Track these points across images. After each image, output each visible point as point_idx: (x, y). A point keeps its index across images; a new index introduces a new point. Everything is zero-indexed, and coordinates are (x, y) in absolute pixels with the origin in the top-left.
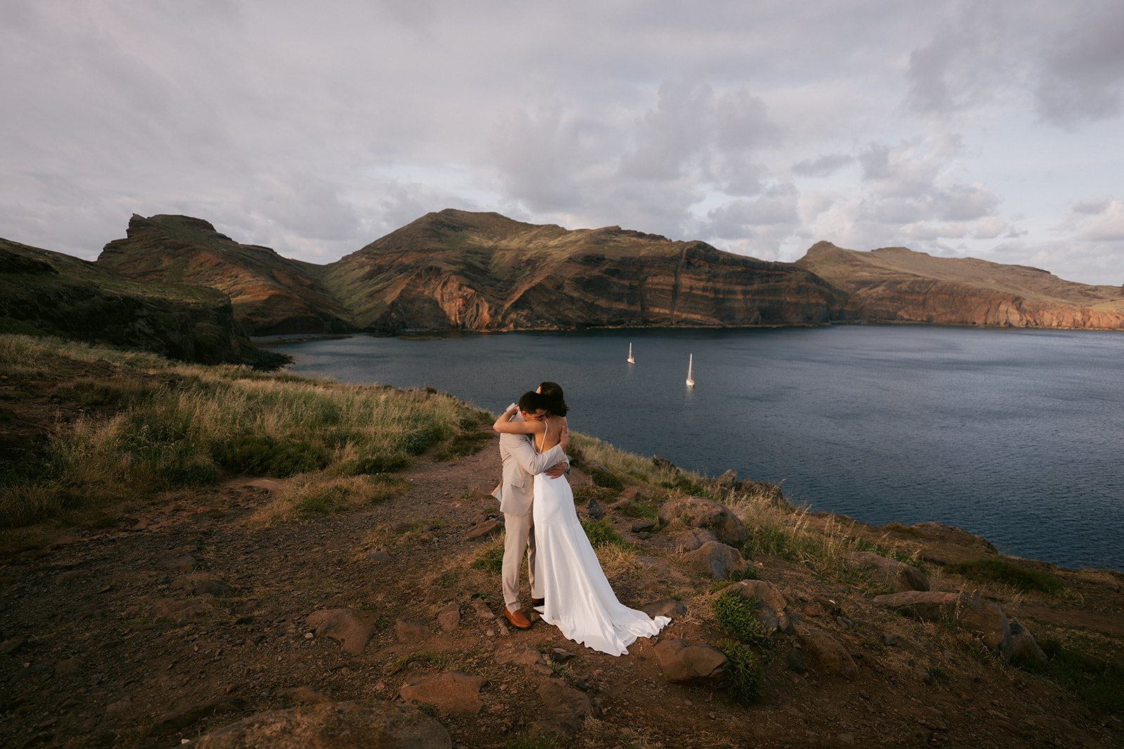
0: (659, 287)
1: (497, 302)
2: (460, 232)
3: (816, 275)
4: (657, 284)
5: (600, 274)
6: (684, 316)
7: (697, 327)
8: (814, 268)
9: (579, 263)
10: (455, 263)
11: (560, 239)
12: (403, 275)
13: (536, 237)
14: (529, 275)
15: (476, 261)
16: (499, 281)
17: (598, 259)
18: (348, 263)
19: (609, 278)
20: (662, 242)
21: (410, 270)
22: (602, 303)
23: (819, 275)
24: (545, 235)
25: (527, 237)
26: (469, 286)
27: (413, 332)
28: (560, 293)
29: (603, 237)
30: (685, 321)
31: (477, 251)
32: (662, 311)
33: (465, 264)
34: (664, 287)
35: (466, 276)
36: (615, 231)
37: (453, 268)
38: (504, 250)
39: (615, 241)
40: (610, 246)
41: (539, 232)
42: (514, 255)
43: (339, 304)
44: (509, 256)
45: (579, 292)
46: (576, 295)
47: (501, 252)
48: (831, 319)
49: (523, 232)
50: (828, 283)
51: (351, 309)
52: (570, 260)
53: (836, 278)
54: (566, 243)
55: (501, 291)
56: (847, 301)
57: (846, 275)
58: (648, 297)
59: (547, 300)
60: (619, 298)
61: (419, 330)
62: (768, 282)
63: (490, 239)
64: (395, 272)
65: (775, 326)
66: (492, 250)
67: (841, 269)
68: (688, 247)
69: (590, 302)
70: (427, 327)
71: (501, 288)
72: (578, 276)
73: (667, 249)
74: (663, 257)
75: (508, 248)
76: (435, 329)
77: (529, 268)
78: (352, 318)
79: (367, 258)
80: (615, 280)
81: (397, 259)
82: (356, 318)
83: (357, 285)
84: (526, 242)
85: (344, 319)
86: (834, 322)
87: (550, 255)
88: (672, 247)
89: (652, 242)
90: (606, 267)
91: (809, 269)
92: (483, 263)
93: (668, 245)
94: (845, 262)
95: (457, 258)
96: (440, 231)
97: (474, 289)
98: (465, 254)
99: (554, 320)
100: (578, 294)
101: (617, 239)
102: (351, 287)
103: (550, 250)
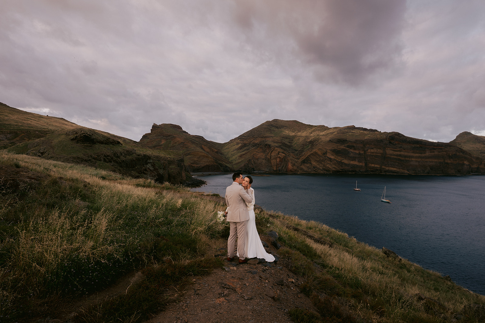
0: (375, 154)
1: (295, 160)
2: (280, 129)
3: (462, 149)
4: (373, 153)
5: (344, 148)
6: (387, 168)
7: (395, 174)
8: (460, 146)
9: (334, 143)
10: (277, 143)
11: (325, 131)
12: (254, 148)
13: (314, 131)
14: (310, 148)
15: (286, 141)
16: (296, 150)
17: (344, 140)
18: (232, 142)
19: (349, 150)
20: (376, 133)
21: (258, 146)
22: (346, 161)
23: (463, 149)
24: (318, 130)
25: (310, 131)
26: (283, 153)
27: (257, 173)
28: (325, 156)
29: (346, 131)
30: (388, 171)
31: (287, 137)
32: (376, 166)
33: (282, 143)
34: (377, 154)
35: (282, 148)
36: (352, 128)
37: (276, 144)
38: (299, 137)
39: (352, 132)
40: (350, 135)
41: (315, 129)
42: (304, 139)
43: (227, 160)
44: (301, 140)
45: (334, 156)
46: (332, 157)
47: (298, 138)
48: (472, 172)
49: (308, 129)
50: (469, 153)
51: (232, 162)
52: (331, 141)
53: (474, 151)
54: (328, 133)
55: (297, 155)
56: (481, 163)
57: (480, 149)
58: (369, 159)
59: (318, 160)
60: (354, 159)
61: (260, 172)
62: (433, 152)
63: (293, 132)
64: (251, 147)
65: (439, 175)
66: (294, 137)
67: (477, 146)
68: (390, 135)
69: (339, 161)
70: (263, 171)
71: (297, 154)
72: (333, 149)
73: (378, 136)
74: (377, 140)
75: (301, 136)
76: (267, 172)
77: (310, 145)
78: (232, 166)
79: (240, 140)
80: (352, 150)
81: (252, 141)
82: (234, 166)
83: (235, 152)
84: (310, 133)
85: (229, 166)
86: (473, 174)
87: (321, 139)
88: (381, 135)
89: (371, 133)
90: (347, 144)
91: (458, 146)
92: (289, 143)
93: (379, 134)
94: (479, 143)
95: (278, 140)
96: (271, 129)
97: (285, 154)
98: (282, 139)
99: (322, 169)
100: (334, 157)
101: (353, 131)
102: (233, 153)
103: (321, 137)
